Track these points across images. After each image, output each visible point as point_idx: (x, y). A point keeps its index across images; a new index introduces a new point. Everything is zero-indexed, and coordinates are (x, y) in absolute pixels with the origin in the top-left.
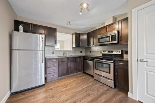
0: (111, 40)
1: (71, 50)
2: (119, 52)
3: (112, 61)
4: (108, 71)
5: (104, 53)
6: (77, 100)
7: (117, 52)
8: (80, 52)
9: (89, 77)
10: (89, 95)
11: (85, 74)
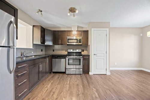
0: (78, 42)
1: (32, 48)
2: (80, 50)
3: (82, 57)
4: (79, 64)
5: (69, 51)
6: (77, 93)
7: (79, 50)
8: (41, 50)
9: (61, 75)
10: (78, 85)
11: (54, 74)
